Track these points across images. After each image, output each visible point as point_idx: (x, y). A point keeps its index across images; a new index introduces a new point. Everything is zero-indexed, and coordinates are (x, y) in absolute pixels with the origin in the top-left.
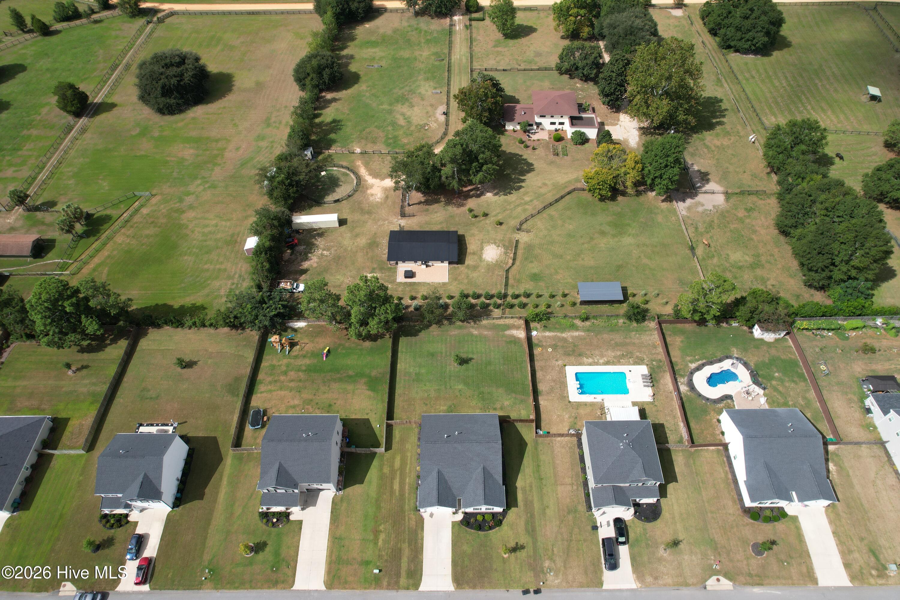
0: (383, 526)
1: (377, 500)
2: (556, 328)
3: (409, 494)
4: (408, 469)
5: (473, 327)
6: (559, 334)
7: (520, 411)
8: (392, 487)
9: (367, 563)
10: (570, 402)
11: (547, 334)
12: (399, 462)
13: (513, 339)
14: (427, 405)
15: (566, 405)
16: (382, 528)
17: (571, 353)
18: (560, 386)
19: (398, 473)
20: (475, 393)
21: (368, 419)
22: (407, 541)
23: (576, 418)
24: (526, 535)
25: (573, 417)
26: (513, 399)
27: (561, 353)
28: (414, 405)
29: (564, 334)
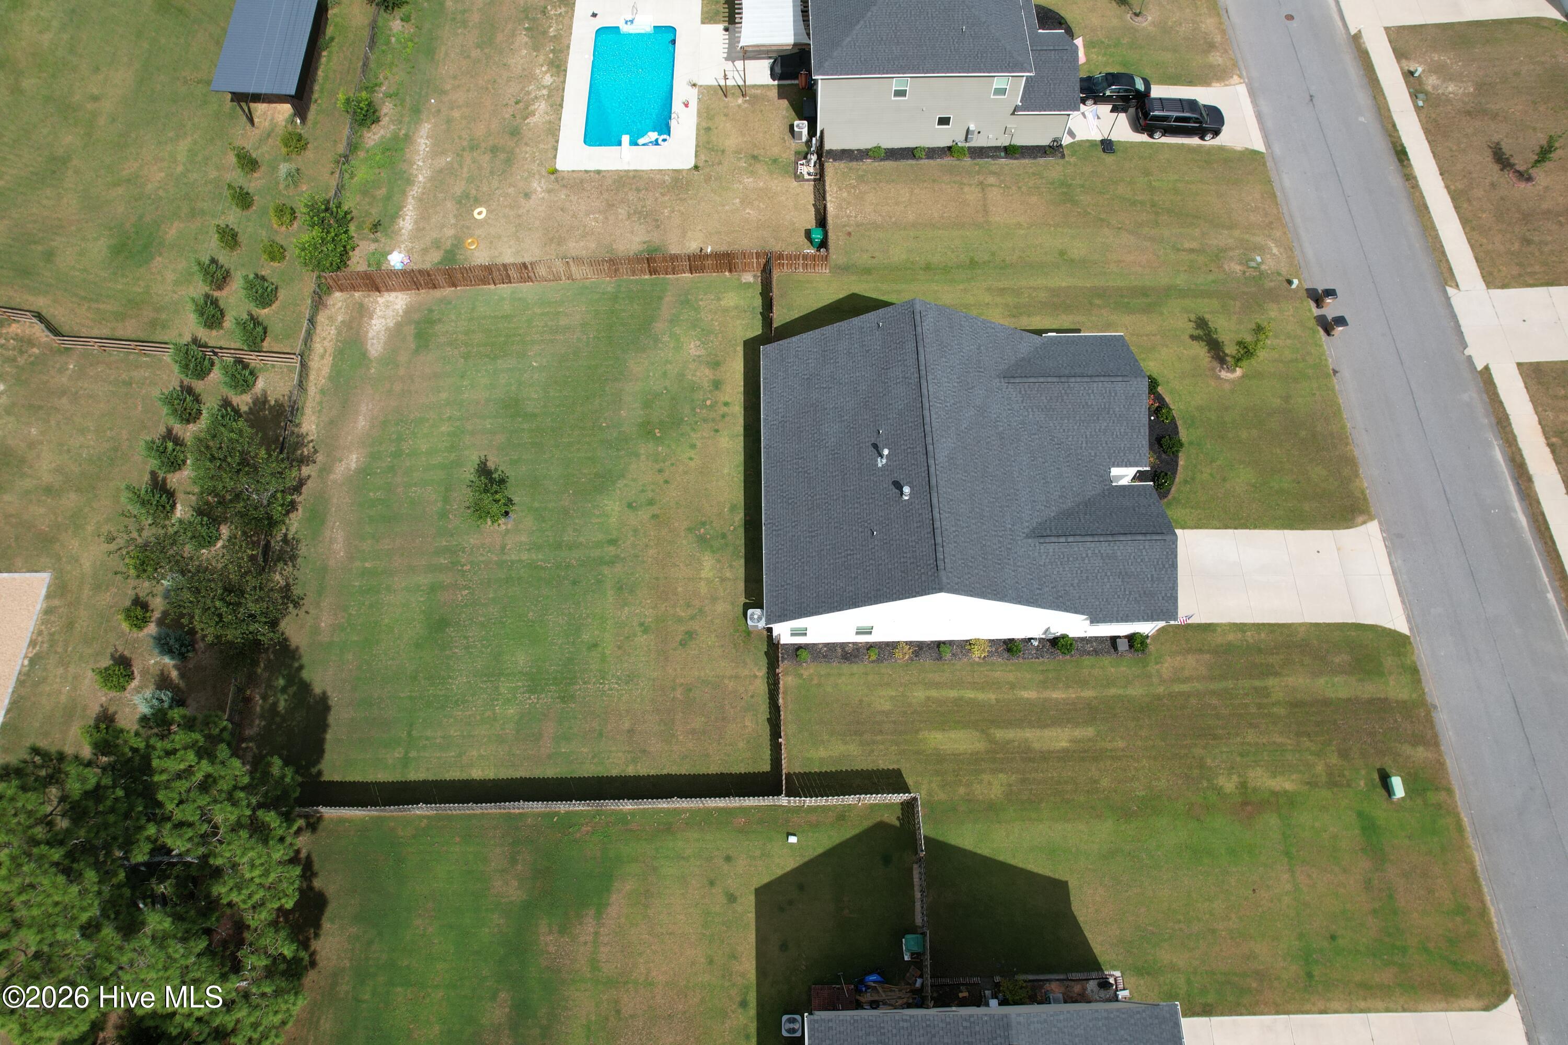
0: (1221, 781)
1: (1125, 814)
2: (389, 198)
3: (1084, 684)
4: (981, 696)
5: (326, 470)
6: (415, 191)
7: (726, 310)
8: (1064, 756)
9: (1369, 827)
10: (696, 167)
11: (407, 223)
12: (953, 735)
13: (410, 330)
14: (690, 635)
15: (708, 179)
16: (1229, 784)
17: (503, 156)
18: (631, 189)
19: (1000, 734)
20: (642, 451)
21: (759, 892)
22: (1257, 683)
23: (755, 157)
24: (1162, 314)
25: (750, 165)
26: (677, 330)
27: (500, 181)
28: (688, 689)
29: (416, 176)
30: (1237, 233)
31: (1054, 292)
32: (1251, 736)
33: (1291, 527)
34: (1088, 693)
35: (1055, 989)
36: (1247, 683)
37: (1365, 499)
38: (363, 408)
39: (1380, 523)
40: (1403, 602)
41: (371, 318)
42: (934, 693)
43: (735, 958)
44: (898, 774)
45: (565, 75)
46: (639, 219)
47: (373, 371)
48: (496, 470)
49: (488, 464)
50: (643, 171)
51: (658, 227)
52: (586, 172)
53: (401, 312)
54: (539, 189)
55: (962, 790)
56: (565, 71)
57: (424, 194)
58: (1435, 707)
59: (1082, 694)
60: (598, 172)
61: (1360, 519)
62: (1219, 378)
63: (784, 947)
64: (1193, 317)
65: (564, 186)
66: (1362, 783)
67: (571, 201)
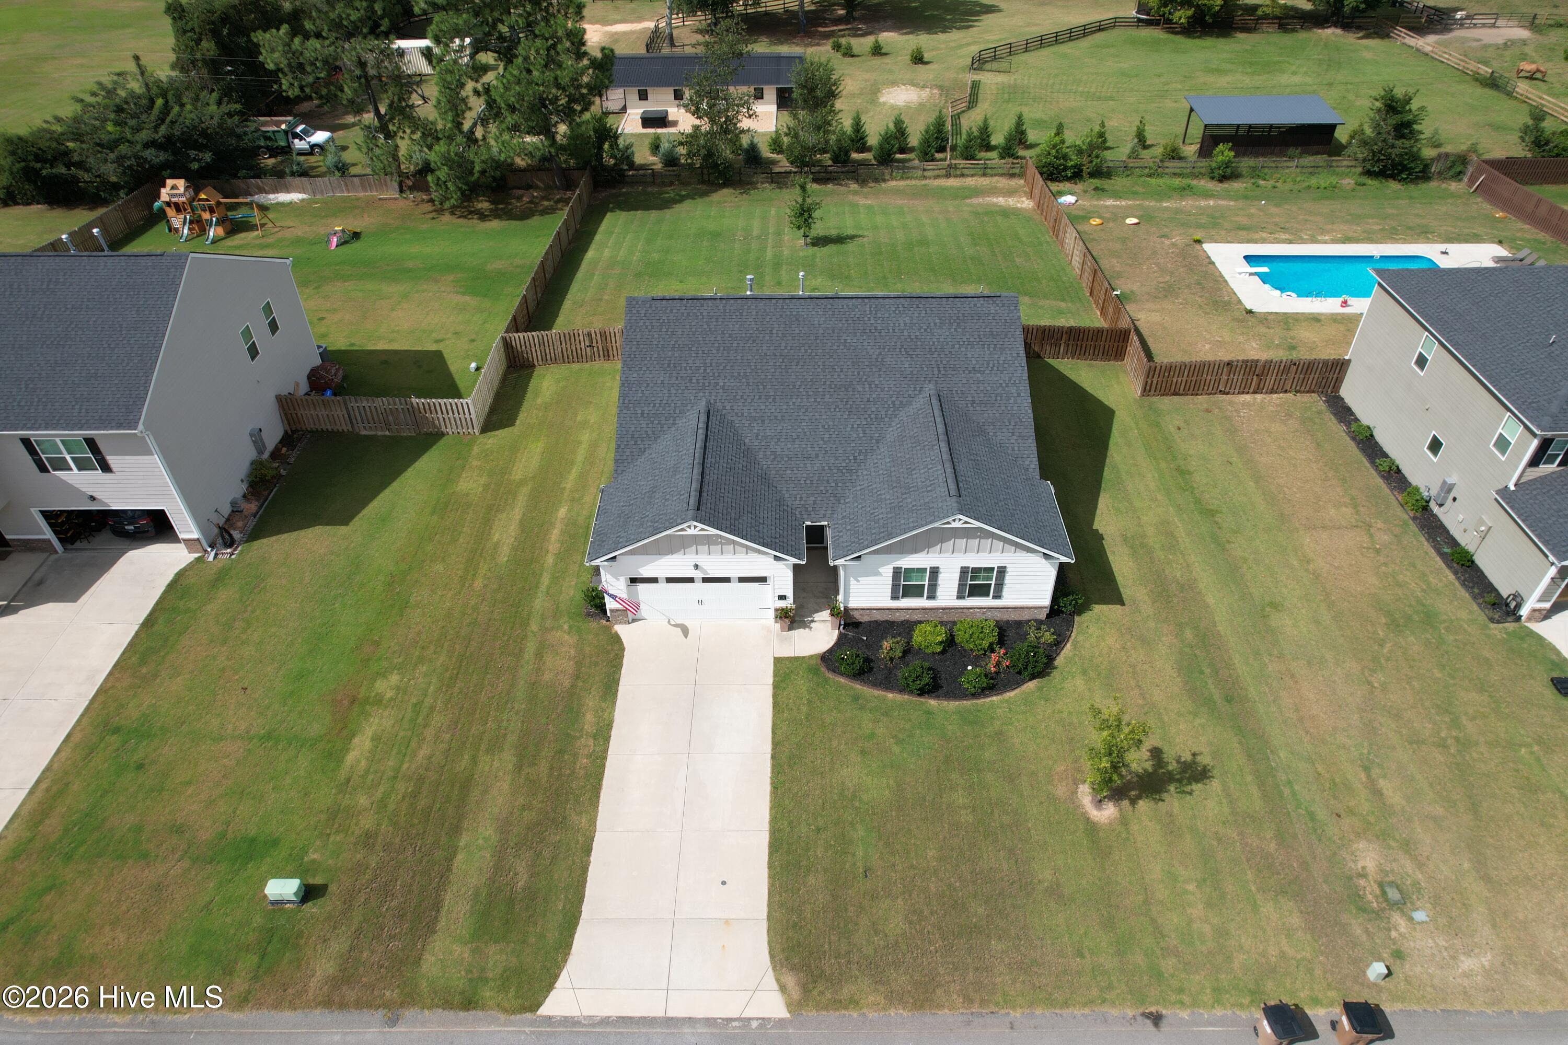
0: (394, 678)
10: (1253, 313)
11: (1114, 202)
12: (535, 460)
15: (1237, 320)
18: (1198, 280)
30: (1477, 888)
33: (774, 847)
37: (837, 1004)
38: (914, 202)
39: (781, 1022)
40: (605, 1021)
41: (1004, 197)
44: (509, 424)
46: (1163, 288)
47: (952, 202)
48: (853, 241)
49: (859, 238)
51: (1157, 297)
52: (1209, 257)
53: (1014, 206)
54: (1174, 239)
57: (1149, 207)
60: (1212, 263)
61: (790, 980)
64: (1206, 762)
65: (1184, 249)
67: (1167, 255)
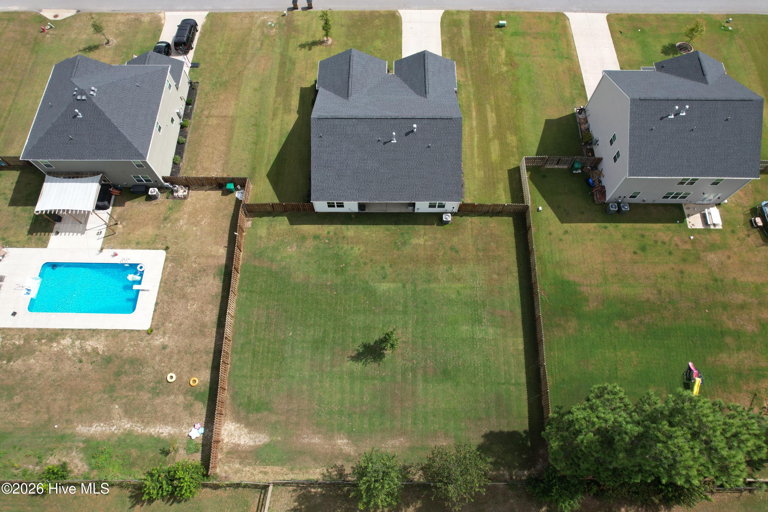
1: (519, 100)
2: (140, 446)
3: (469, 106)
4: (476, 140)
5: (347, 458)
6: (139, 429)
7: (269, 234)
8: (498, 116)
9: (515, 34)
13: (253, 417)
14: (452, 249)
16: (505, 69)
17: (127, 367)
18: (174, 285)
19: (491, 135)
20: (353, 273)
21: (562, 222)
22: (466, 54)
23: (165, 219)
24: (296, 58)
25: (171, 221)
26: (279, 258)
27: (148, 366)
28: (478, 250)
29: (125, 429)
30: (254, 28)
31: (278, 94)
32: (486, 59)
33: (401, 34)
34: (473, 104)
35: (583, 127)
36: (466, 57)
37: (389, 11)
38: (306, 441)
39: (399, 9)
40: (431, 9)
41: (239, 445)
42: (476, 155)
43: (589, 231)
44: (510, 171)
45: (67, 329)
46: (196, 280)
47: (279, 438)
48: (357, 350)
49: (353, 355)
50: (162, 278)
51: (204, 270)
52: (155, 311)
53: (238, 425)
54: (161, 340)
55: (515, 150)
56: (62, 330)
57: (143, 421)
58: (471, 9)
59: (473, 106)
60: (157, 304)
61: (397, 14)
62: (331, 44)
63: (582, 213)
64: (299, 48)
65: (163, 324)
66: (501, 33)
67: (175, 320)
